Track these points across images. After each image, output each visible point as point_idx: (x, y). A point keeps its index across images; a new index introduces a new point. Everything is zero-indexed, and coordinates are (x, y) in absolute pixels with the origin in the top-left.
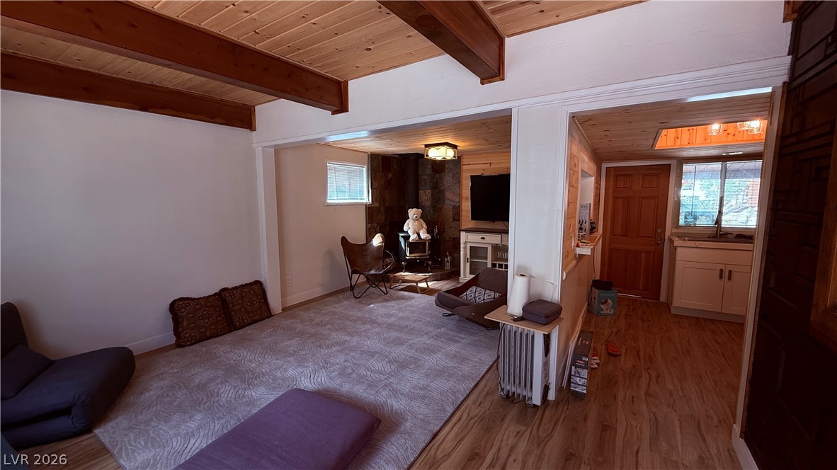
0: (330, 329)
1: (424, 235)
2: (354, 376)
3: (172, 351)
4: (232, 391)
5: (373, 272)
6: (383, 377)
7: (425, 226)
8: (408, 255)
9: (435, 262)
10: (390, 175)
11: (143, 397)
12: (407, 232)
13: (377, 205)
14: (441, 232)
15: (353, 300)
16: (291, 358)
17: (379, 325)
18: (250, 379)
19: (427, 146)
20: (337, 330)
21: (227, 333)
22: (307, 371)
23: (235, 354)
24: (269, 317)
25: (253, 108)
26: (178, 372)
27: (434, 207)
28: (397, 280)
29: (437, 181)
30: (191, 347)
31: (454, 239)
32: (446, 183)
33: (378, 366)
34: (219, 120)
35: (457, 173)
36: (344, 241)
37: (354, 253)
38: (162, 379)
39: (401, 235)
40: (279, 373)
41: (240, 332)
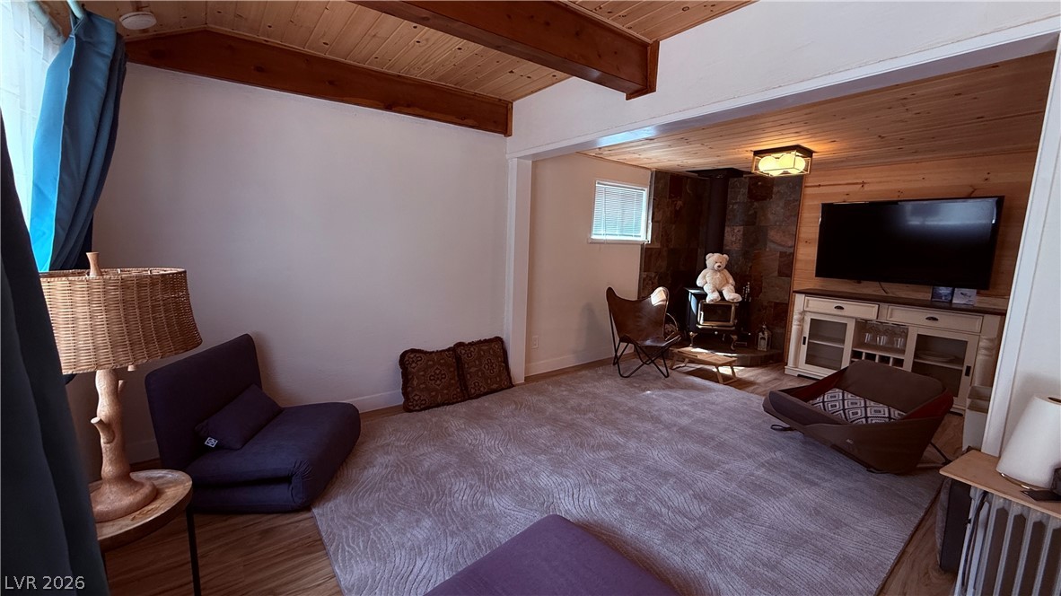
0: (592, 420)
1: (730, 294)
2: (641, 509)
3: (399, 415)
4: (467, 491)
5: (648, 343)
6: (692, 525)
7: (731, 280)
8: (701, 322)
9: (742, 337)
10: (680, 203)
11: (366, 473)
12: (702, 288)
13: (657, 245)
14: (756, 291)
15: (619, 379)
16: (542, 457)
17: (668, 427)
18: (491, 479)
19: (757, 153)
20: (604, 424)
21: (461, 402)
22: (568, 484)
23: (471, 434)
24: (509, 388)
25: (510, 105)
26: (404, 447)
27: (745, 254)
28: (682, 358)
29: (756, 212)
30: (421, 414)
31: (776, 304)
32: (771, 217)
33: (679, 500)
34: (471, 122)
35: (795, 200)
36: (610, 293)
37: (623, 311)
38: (387, 453)
39: (693, 291)
40: (528, 478)
41: (475, 403)
